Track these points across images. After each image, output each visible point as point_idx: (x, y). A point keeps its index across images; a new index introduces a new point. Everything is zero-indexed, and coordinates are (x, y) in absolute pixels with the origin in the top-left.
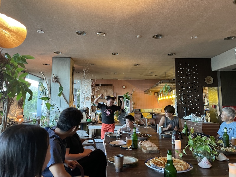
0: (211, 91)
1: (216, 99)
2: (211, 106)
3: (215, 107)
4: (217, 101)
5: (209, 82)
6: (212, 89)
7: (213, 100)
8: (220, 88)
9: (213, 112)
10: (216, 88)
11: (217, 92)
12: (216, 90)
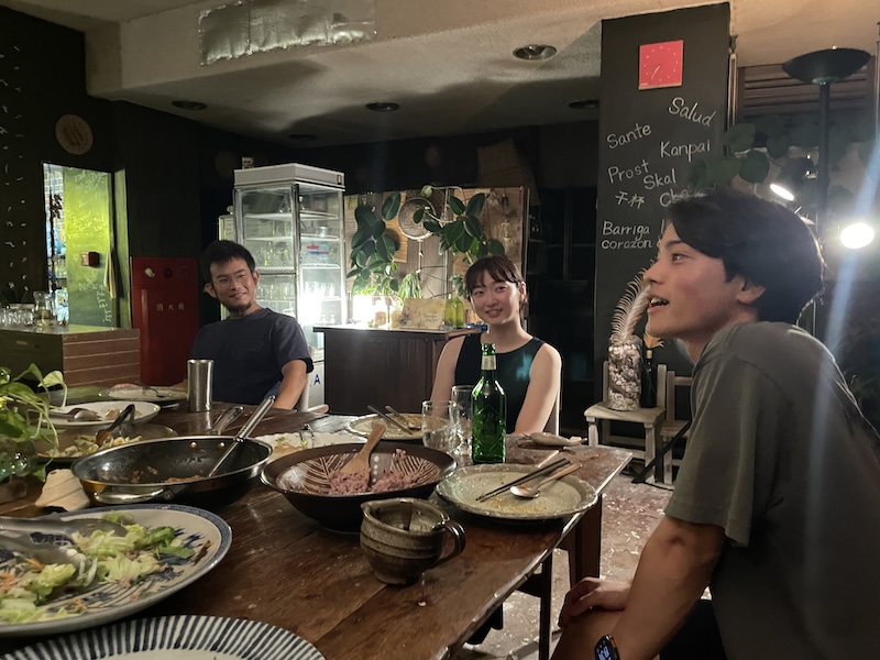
0: (78, 188)
1: (99, 224)
2: (76, 258)
3: (94, 259)
4: (107, 235)
5: (72, 144)
6: (83, 181)
7: (87, 230)
8: (120, 176)
9: (84, 281)
10: (103, 177)
11: (106, 193)
12: (100, 184)
